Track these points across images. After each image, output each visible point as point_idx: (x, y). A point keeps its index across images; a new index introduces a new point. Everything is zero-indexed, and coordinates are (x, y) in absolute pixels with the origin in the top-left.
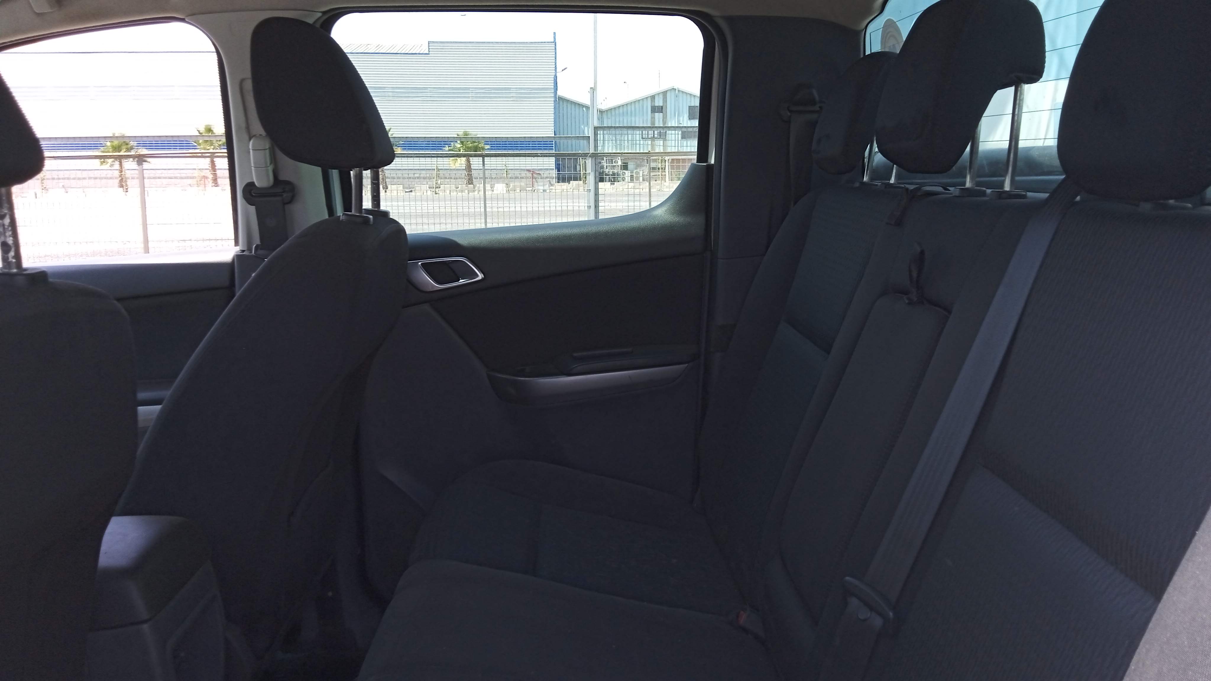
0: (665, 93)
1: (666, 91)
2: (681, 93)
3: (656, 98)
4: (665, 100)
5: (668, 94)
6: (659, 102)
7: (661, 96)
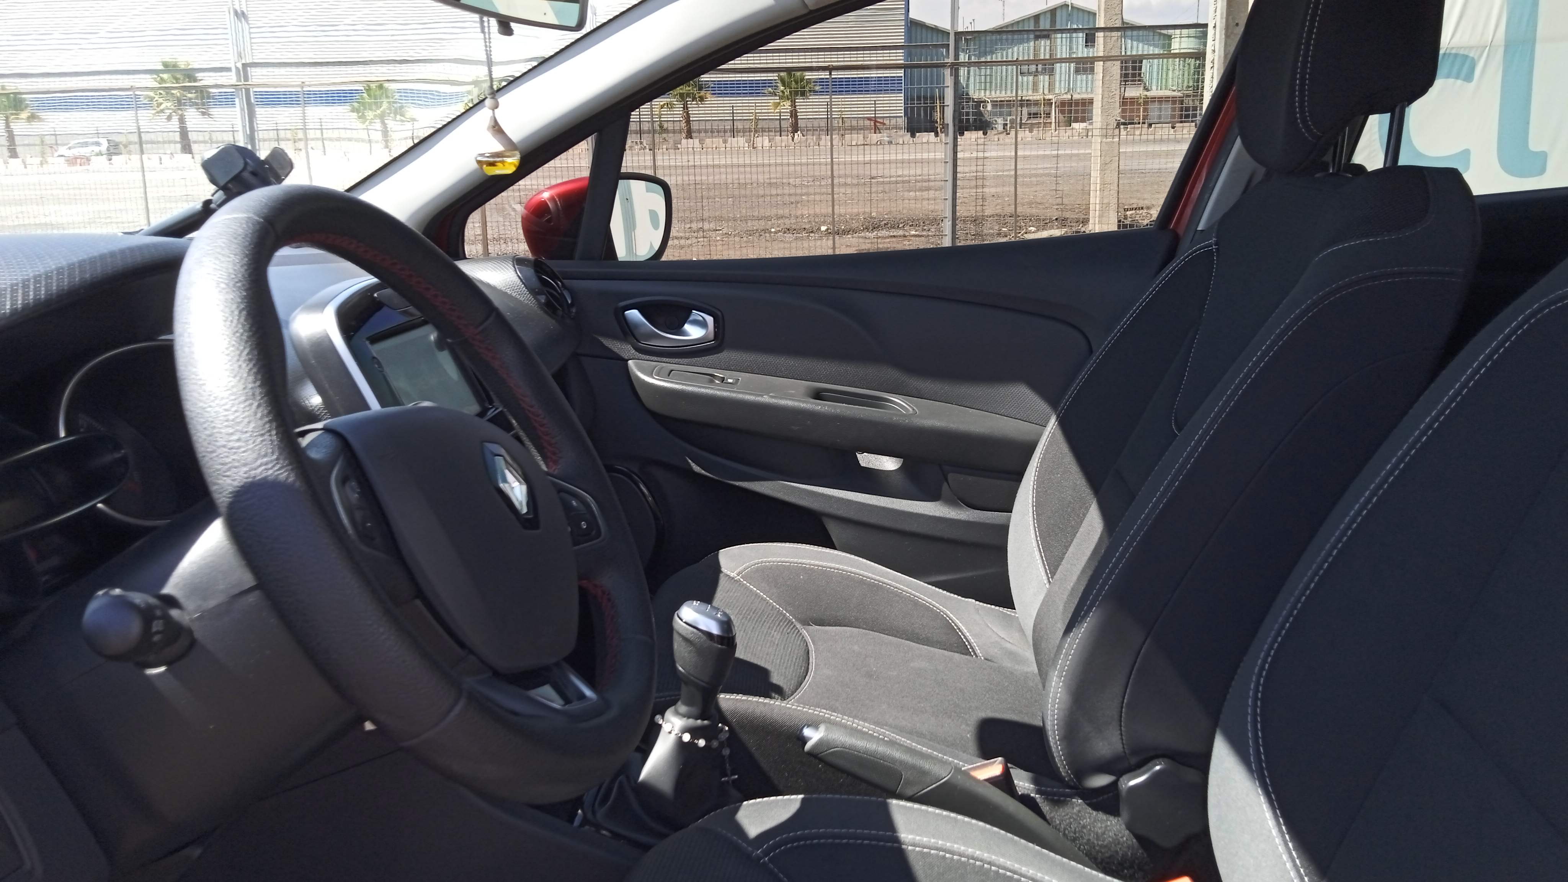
0: (1053, 12)
1: (1056, 9)
2: (1075, 12)
3: (1042, 18)
4: (1053, 21)
5: (1058, 13)
6: (1045, 24)
7: (1049, 15)
